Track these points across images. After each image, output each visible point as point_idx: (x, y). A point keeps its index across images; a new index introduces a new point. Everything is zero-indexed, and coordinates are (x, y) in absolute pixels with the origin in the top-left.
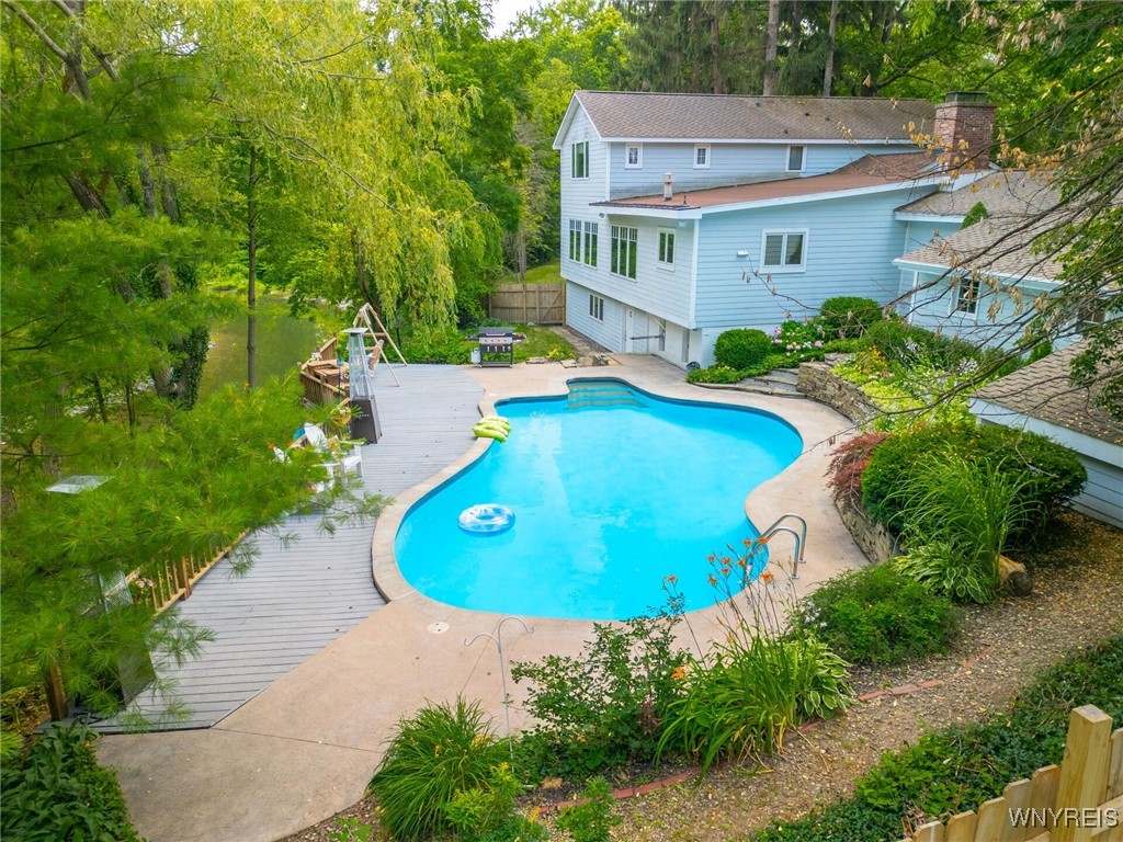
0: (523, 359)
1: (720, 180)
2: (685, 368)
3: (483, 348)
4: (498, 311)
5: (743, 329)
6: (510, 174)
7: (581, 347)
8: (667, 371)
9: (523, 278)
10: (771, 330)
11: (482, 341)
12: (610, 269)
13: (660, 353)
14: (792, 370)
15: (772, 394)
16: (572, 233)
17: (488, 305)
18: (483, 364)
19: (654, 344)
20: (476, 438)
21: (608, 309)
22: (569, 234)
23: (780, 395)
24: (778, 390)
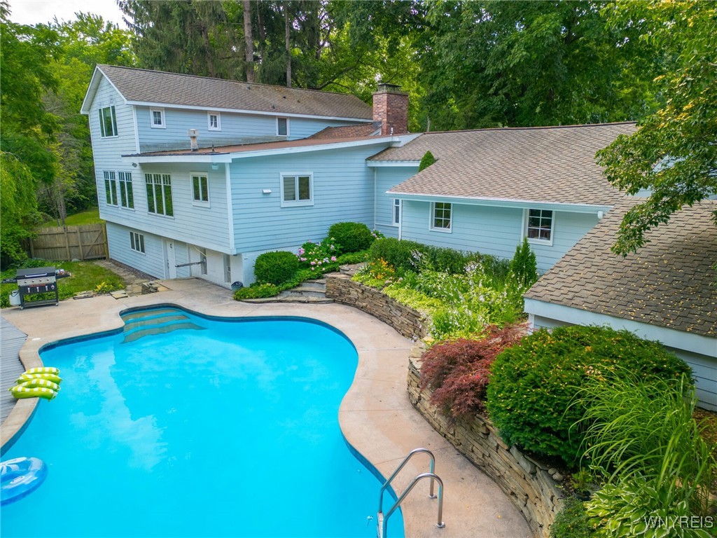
0: (70, 294)
1: (230, 140)
2: (231, 288)
3: (23, 291)
4: (41, 251)
5: (275, 251)
6: (42, 137)
7: (127, 276)
8: (214, 291)
9: (64, 223)
10: (296, 251)
11: (21, 283)
12: (147, 210)
13: (204, 276)
14: (318, 281)
15: (308, 302)
16: (107, 182)
17: (29, 247)
18: (25, 305)
19: (197, 270)
20: (15, 401)
21: (148, 242)
22: (104, 183)
23: (315, 302)
24: (312, 298)
